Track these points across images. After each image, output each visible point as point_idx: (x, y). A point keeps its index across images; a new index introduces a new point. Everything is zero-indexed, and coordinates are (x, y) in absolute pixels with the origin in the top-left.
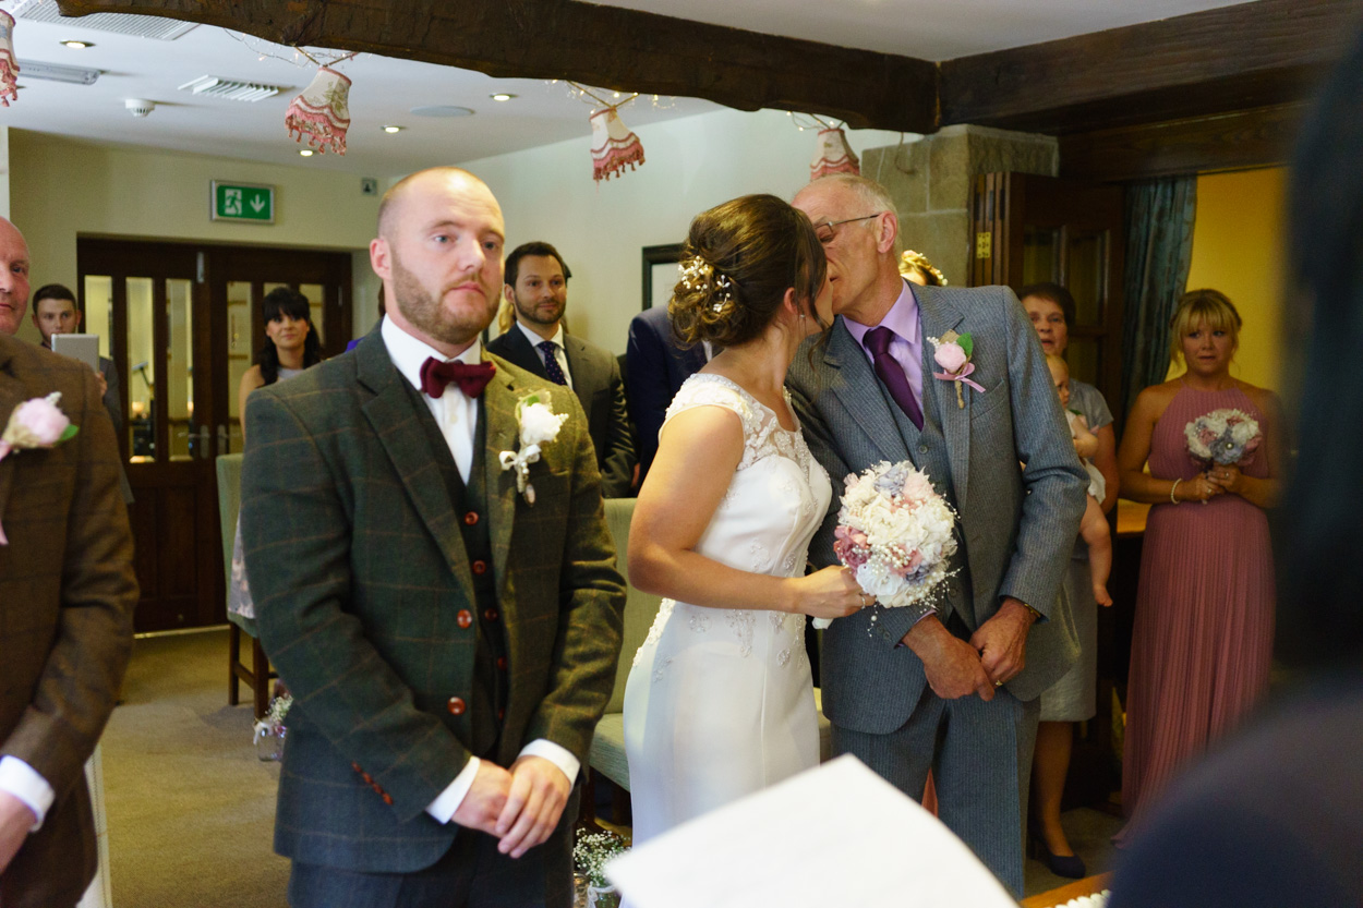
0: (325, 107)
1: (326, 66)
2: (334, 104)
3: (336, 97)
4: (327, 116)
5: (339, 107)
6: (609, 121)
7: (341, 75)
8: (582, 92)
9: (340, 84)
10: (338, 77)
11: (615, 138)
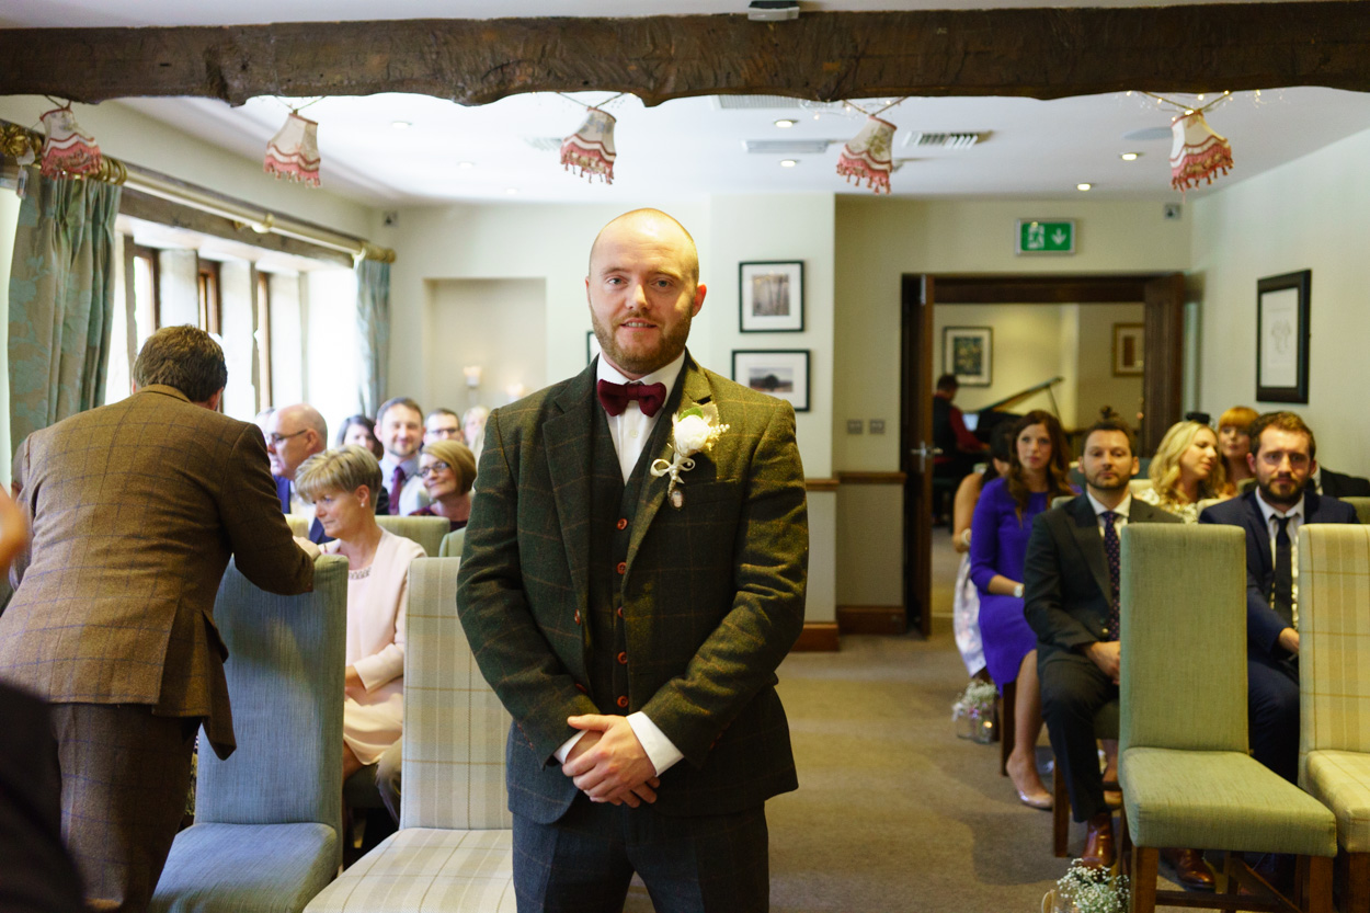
0: (862, 153)
1: (873, 116)
2: (872, 149)
3: (877, 142)
4: (864, 162)
5: (879, 150)
6: (1189, 126)
7: (884, 122)
8: (1160, 101)
9: (882, 129)
10: (879, 123)
11: (1191, 143)
